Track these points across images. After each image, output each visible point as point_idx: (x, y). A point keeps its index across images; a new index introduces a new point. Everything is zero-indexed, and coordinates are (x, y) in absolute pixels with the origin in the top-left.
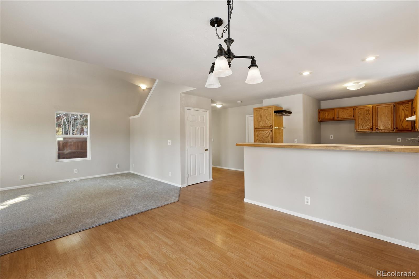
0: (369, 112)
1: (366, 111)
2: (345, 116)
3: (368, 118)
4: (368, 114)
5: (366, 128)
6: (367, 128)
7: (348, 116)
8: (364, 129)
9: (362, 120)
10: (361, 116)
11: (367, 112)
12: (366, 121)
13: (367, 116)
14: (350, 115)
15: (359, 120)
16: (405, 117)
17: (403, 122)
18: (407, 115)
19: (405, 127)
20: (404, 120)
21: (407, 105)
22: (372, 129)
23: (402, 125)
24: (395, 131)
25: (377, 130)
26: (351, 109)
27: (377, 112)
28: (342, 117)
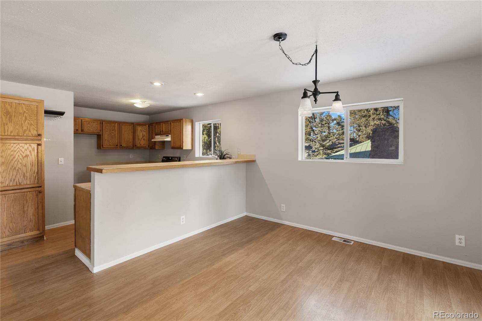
0: (114, 128)
2: (92, 130)
4: (114, 131)
6: (112, 144)
7: (94, 130)
8: (110, 146)
9: (108, 136)
10: (108, 131)
11: (113, 128)
12: (112, 137)
13: (113, 132)
14: (97, 130)
15: (106, 136)
16: (143, 137)
17: (141, 141)
18: (145, 135)
19: (142, 145)
20: (142, 139)
21: (145, 127)
22: (117, 145)
23: (140, 143)
24: (135, 148)
25: (121, 147)
26: (98, 122)
27: (121, 129)
28: (88, 130)
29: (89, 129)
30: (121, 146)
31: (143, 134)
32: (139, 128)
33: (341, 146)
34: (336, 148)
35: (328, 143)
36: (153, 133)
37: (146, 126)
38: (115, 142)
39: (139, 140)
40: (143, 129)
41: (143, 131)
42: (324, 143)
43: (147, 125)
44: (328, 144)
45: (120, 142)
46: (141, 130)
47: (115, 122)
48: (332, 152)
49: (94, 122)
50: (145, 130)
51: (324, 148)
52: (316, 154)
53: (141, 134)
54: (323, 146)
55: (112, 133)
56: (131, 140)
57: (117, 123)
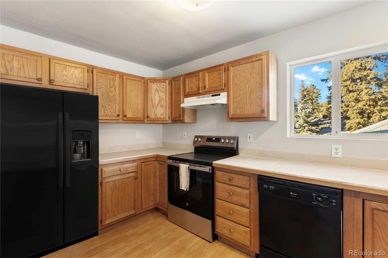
0: (114, 84)
1: (110, 80)
2: (71, 82)
3: (112, 94)
4: (113, 88)
5: (109, 114)
6: (111, 112)
7: (76, 83)
8: (106, 116)
9: (103, 96)
10: (102, 88)
11: (112, 83)
12: (110, 100)
13: (112, 89)
14: (82, 83)
16: (160, 101)
17: (156, 108)
18: (163, 99)
19: (159, 116)
20: (159, 105)
21: (164, 84)
22: (118, 116)
23: (155, 112)
24: (146, 122)
25: (125, 119)
26: (83, 69)
27: (124, 85)
28: (63, 82)
29: (65, 80)
30: (125, 116)
31: (160, 97)
32: (153, 87)
33: (328, 122)
34: (321, 124)
35: (312, 119)
36: (179, 93)
37: (165, 82)
38: (115, 109)
39: (153, 106)
40: (160, 88)
41: (159, 91)
42: (308, 120)
43: (167, 81)
44: (312, 121)
45: (123, 111)
46: (157, 89)
47: (114, 73)
48: (317, 128)
49: (76, 68)
50: (163, 90)
51: (308, 125)
52: (299, 131)
53: (157, 97)
54: (307, 122)
55: (110, 92)
56: (140, 107)
57: (118, 75)
